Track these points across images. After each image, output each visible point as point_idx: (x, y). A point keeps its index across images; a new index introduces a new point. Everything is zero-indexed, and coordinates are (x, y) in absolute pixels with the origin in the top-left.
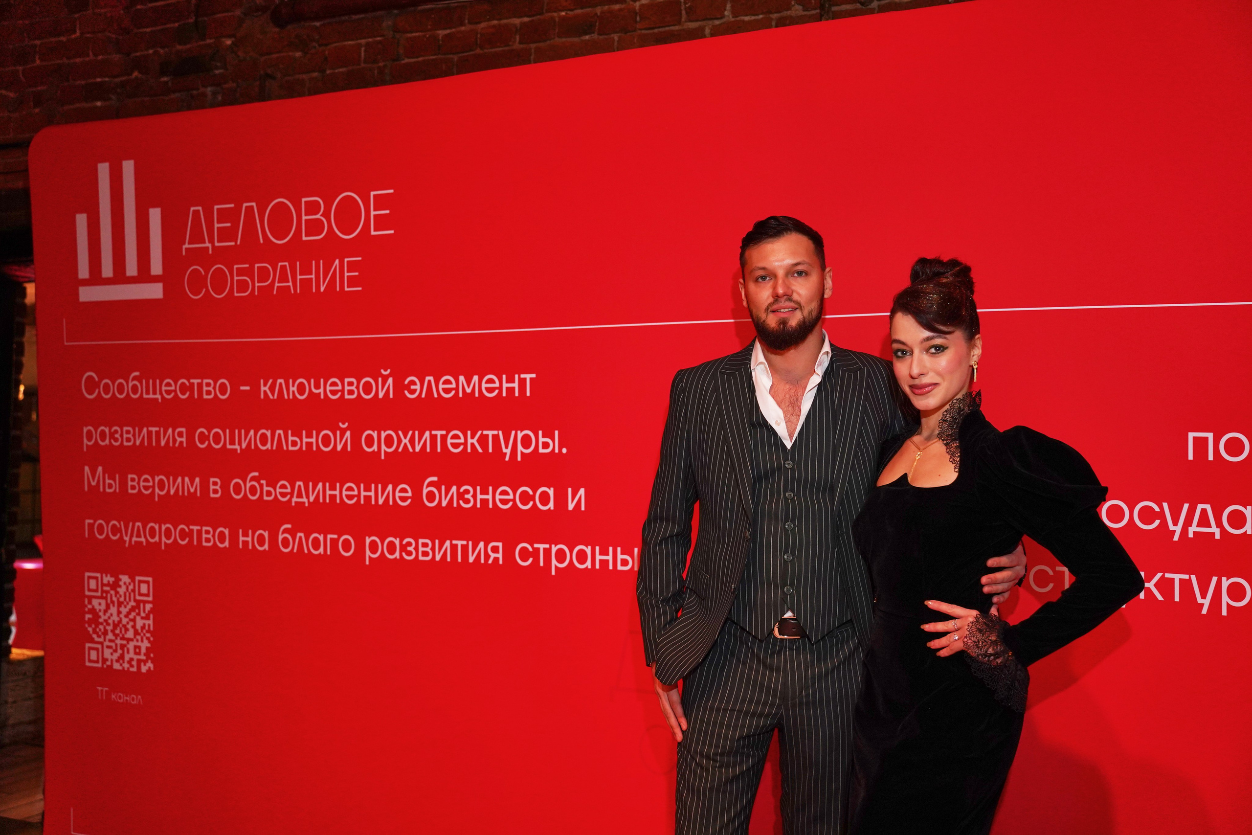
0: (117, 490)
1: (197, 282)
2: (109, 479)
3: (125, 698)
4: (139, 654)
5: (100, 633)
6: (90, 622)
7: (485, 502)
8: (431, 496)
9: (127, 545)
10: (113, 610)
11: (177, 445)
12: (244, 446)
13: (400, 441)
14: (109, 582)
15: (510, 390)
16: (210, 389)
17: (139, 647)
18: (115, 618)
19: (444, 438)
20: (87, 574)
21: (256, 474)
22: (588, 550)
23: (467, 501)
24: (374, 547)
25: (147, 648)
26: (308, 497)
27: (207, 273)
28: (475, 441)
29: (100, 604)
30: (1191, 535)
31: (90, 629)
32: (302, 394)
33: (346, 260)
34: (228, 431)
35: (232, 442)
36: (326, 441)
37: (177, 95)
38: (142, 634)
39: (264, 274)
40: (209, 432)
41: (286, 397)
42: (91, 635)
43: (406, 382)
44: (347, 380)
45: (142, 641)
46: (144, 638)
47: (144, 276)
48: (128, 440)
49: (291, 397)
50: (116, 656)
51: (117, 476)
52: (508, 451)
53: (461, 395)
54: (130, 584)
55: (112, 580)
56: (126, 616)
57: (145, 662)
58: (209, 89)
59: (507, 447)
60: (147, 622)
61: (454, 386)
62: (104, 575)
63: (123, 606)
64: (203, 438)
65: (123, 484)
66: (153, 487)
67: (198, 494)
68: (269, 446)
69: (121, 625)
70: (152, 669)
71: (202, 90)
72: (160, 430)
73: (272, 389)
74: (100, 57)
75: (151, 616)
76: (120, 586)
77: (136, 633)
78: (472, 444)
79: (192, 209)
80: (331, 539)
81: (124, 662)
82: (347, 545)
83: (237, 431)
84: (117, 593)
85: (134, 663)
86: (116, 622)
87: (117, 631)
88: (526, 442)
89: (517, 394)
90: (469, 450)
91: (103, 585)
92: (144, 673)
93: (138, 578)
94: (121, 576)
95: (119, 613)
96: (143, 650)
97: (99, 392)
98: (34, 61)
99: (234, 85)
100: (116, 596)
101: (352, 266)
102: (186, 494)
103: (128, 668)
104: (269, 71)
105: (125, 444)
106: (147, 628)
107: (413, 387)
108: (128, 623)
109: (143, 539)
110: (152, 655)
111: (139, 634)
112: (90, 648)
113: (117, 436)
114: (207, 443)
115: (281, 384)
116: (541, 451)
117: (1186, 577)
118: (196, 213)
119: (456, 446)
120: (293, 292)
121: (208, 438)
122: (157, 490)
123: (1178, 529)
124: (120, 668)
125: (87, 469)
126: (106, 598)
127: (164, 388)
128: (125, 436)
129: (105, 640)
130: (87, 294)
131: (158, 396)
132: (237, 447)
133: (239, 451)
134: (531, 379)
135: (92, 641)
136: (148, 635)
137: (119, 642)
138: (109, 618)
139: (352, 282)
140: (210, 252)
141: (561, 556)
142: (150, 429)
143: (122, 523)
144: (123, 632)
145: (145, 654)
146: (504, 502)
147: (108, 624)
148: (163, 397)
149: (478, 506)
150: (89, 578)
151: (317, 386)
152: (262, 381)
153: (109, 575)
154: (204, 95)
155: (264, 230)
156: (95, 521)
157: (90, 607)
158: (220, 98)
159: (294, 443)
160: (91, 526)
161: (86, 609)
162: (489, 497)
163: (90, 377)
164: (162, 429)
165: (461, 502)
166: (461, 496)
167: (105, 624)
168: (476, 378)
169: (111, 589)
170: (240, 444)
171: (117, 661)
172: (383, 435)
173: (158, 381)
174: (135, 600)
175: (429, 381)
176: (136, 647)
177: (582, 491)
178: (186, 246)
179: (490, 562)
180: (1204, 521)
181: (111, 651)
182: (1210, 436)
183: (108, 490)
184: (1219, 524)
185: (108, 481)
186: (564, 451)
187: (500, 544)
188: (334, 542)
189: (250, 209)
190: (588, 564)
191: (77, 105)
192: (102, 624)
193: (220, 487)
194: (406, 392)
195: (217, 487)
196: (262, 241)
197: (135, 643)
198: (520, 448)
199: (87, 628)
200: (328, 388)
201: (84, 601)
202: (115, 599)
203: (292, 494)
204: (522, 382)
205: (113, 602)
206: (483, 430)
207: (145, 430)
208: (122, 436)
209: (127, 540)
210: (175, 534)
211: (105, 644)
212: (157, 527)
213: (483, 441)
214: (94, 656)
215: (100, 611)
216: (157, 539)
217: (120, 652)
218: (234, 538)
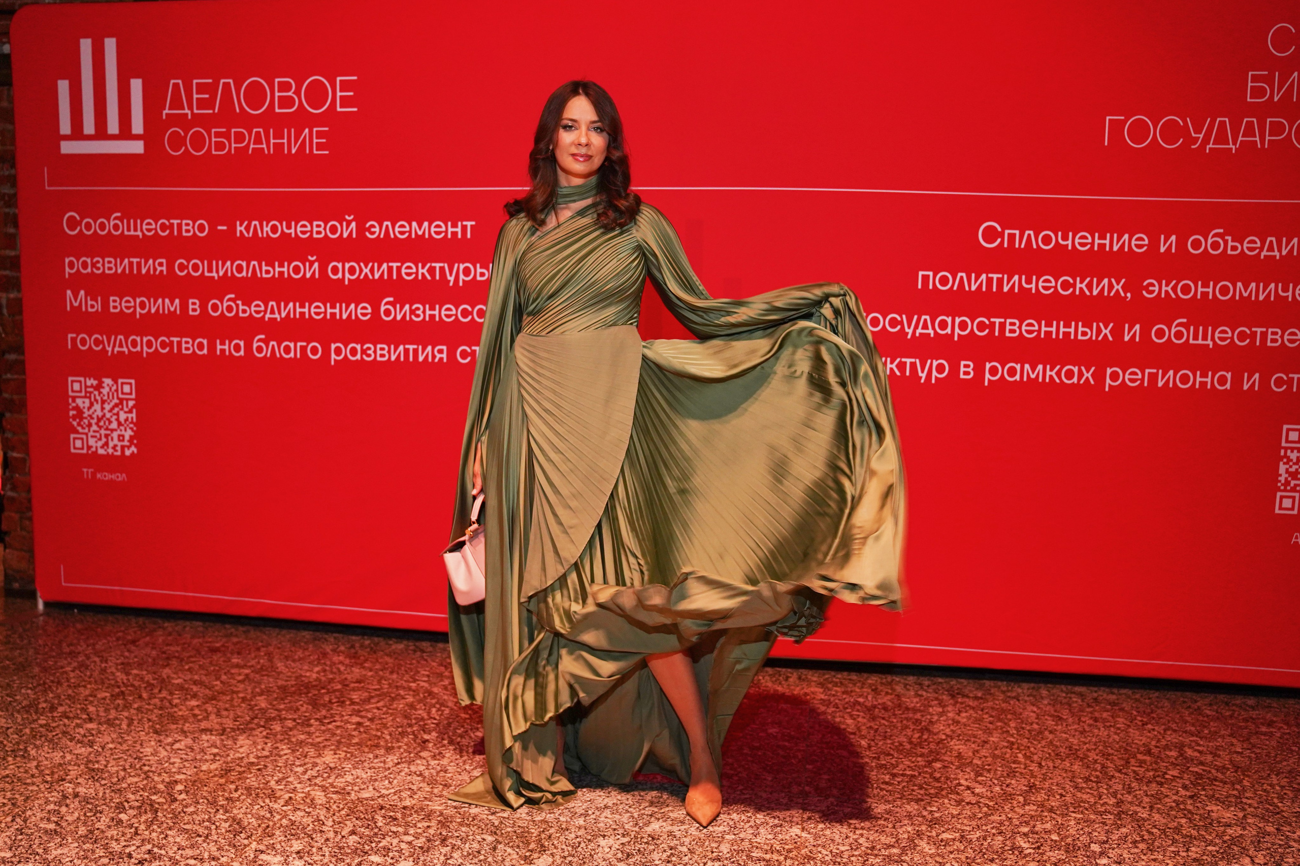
0: (100, 310)
1: (177, 141)
2: (91, 300)
3: (110, 476)
4: (123, 440)
5: (84, 426)
6: (74, 417)
7: (432, 317)
8: (388, 313)
9: (110, 354)
10: (97, 407)
11: (157, 273)
12: (221, 273)
13: (361, 271)
14: (92, 384)
15: (454, 234)
16: (190, 227)
17: (123, 436)
18: (100, 414)
19: (399, 269)
20: (70, 379)
21: (233, 296)
23: (418, 316)
24: (338, 351)
25: (131, 436)
26: (280, 313)
27: (186, 134)
28: (425, 271)
29: (84, 402)
30: (917, 335)
31: (75, 423)
32: (274, 233)
33: (315, 129)
34: (206, 262)
35: (210, 271)
36: (297, 270)
38: (126, 425)
39: (240, 138)
40: (188, 264)
41: (260, 235)
42: (75, 428)
43: (367, 225)
44: (315, 223)
45: (126, 430)
46: (128, 428)
47: (125, 133)
48: (110, 269)
49: (265, 235)
50: (100, 444)
51: (99, 298)
52: (452, 279)
53: (413, 236)
54: (113, 385)
55: (95, 383)
56: (110, 411)
57: (129, 447)
59: (451, 275)
60: (130, 416)
61: (408, 229)
62: (87, 379)
63: (106, 404)
64: (182, 267)
65: (105, 304)
66: (135, 307)
67: (178, 312)
68: (244, 274)
69: (104, 419)
70: (135, 452)
72: (141, 262)
73: (247, 229)
75: (134, 411)
76: (103, 388)
77: (120, 424)
78: (423, 274)
79: (172, 81)
80: (301, 346)
81: (108, 447)
82: (314, 351)
83: (214, 262)
84: (100, 393)
85: (119, 448)
86: (100, 416)
87: (102, 424)
88: (467, 272)
89: (460, 236)
90: (420, 277)
91: (86, 387)
92: (127, 457)
93: (120, 381)
94: (104, 380)
95: (103, 409)
96: (127, 438)
97: (81, 230)
100: (99, 395)
101: (320, 135)
102: (166, 312)
103: (113, 452)
105: (107, 272)
106: (130, 420)
107: (373, 230)
108: (111, 416)
109: (125, 349)
110: (135, 442)
111: (123, 425)
112: (75, 439)
113: (99, 265)
114: (186, 271)
115: (255, 225)
116: (479, 278)
117: (913, 360)
118: (176, 86)
119: (408, 274)
120: (266, 152)
121: (187, 267)
122: (138, 309)
123: (910, 331)
124: (106, 453)
125: (69, 292)
126: (90, 398)
127: (144, 227)
128: (107, 265)
129: (89, 431)
130: (68, 148)
131: (139, 233)
132: (214, 274)
133: (216, 278)
134: (472, 226)
135: (77, 432)
136: (131, 426)
137: (103, 432)
138: (93, 413)
139: (320, 146)
140: (190, 117)
142: (131, 260)
143: (105, 336)
144: (107, 423)
145: (128, 441)
146: (448, 316)
147: (93, 418)
148: (143, 234)
149: (427, 320)
150: (73, 381)
151: (289, 227)
152: (238, 223)
153: (92, 379)
155: (240, 102)
156: (78, 336)
157: (74, 405)
159: (266, 271)
160: (74, 340)
161: (70, 407)
162: (436, 312)
163: (71, 217)
164: (143, 261)
165: (413, 317)
166: (412, 312)
167: (89, 418)
169: (94, 390)
170: (217, 272)
171: (102, 447)
172: (347, 266)
173: (139, 221)
174: (118, 398)
175: (387, 226)
176: (119, 436)
178: (166, 111)
179: (437, 360)
180: (925, 327)
181: (95, 439)
182: (931, 274)
183: (90, 310)
184: (933, 328)
185: (90, 303)
187: (444, 348)
188: (304, 349)
189: (227, 86)
192: (86, 418)
193: (199, 307)
194: (367, 234)
195: (196, 307)
196: (238, 110)
197: (119, 432)
198: (462, 277)
199: (71, 423)
200: (299, 229)
201: (68, 401)
202: (98, 398)
203: (265, 312)
204: (464, 228)
205: (97, 401)
206: (432, 262)
207: (126, 261)
208: (103, 265)
209: (110, 349)
210: (156, 344)
211: (90, 434)
212: (138, 339)
213: (432, 271)
214: (78, 444)
215: (84, 408)
216: (139, 348)
217: (104, 440)
218: (212, 347)
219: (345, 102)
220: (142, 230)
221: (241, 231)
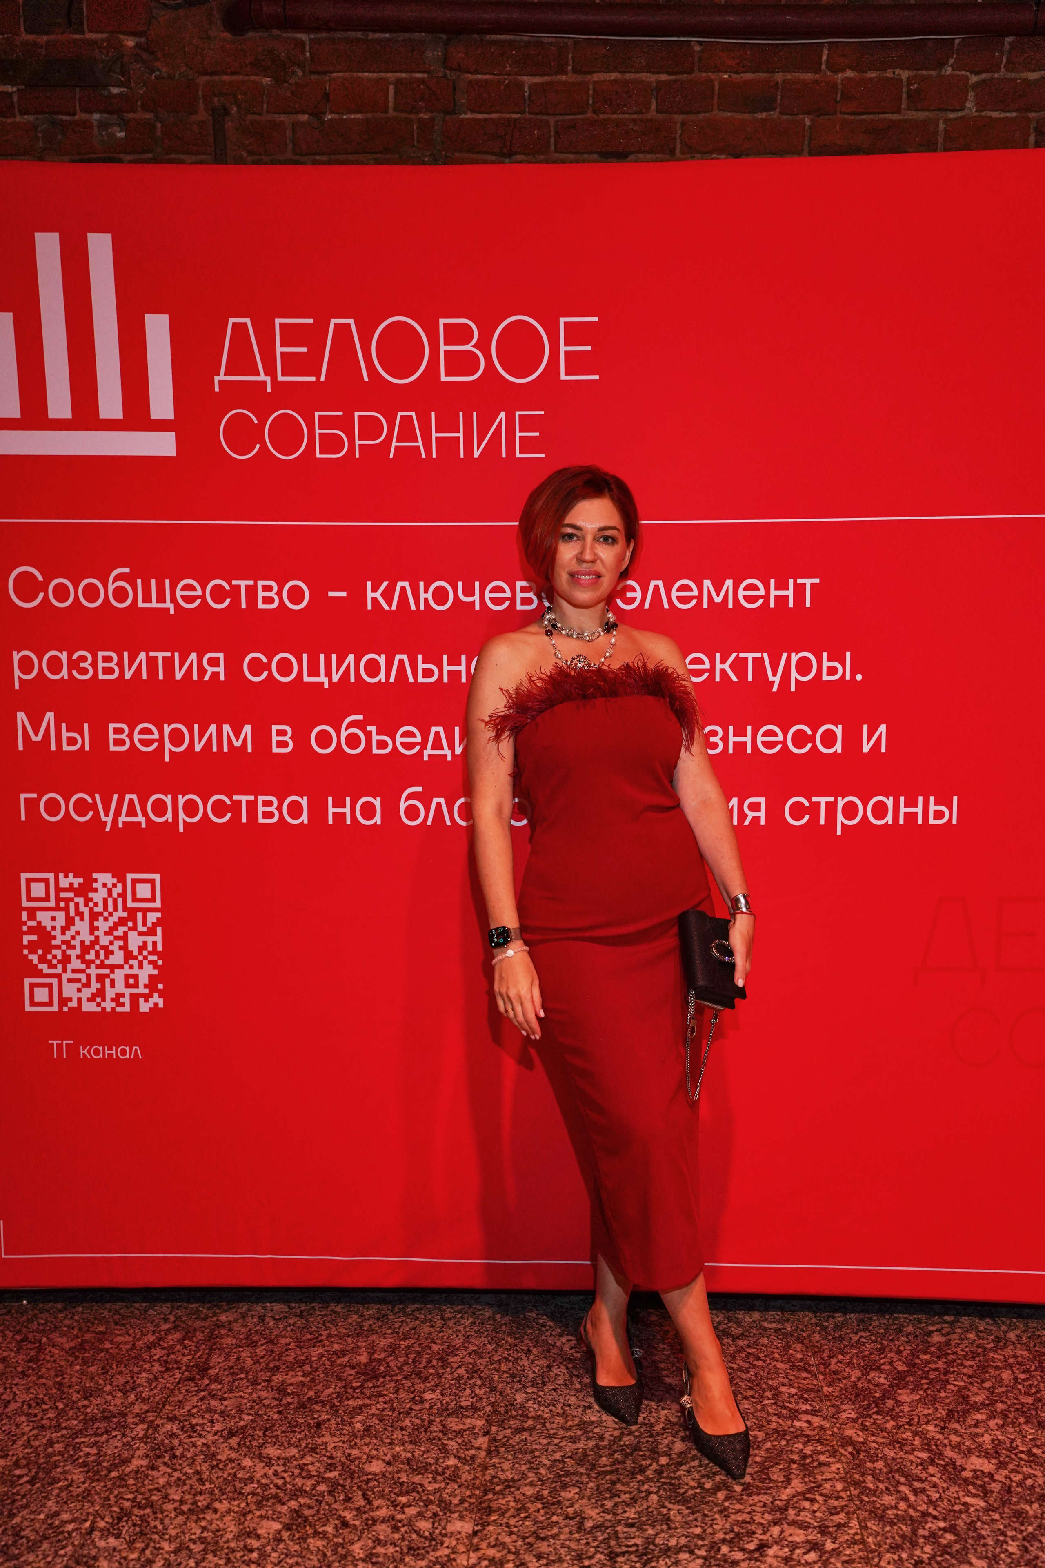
0: (87, 747)
2: (69, 729)
3: (107, 1052)
4: (136, 985)
5: (54, 962)
6: (32, 947)
7: (740, 746)
9: (108, 829)
10: (82, 926)
11: (207, 678)
12: (336, 678)
14: (71, 885)
15: (782, 600)
16: (272, 594)
17: (136, 977)
18: (88, 939)
20: (23, 877)
21: (359, 718)
22: (890, 802)
25: (151, 976)
27: (263, 422)
28: (726, 666)
31: (34, 958)
32: (441, 603)
33: (518, 413)
34: (305, 656)
35: (314, 672)
38: (140, 958)
40: (270, 660)
41: (413, 607)
42: (35, 967)
44: (520, 584)
45: (141, 966)
46: (145, 962)
47: (137, 418)
48: (107, 671)
49: (422, 607)
50: (87, 993)
51: (86, 726)
52: (777, 679)
53: (705, 606)
54: (114, 885)
55: (77, 882)
56: (109, 933)
57: (146, 997)
58: (96, 116)
59: (774, 674)
60: (150, 939)
61: (695, 593)
62: (61, 875)
63: (101, 919)
64: (257, 667)
65: (99, 737)
66: (161, 740)
67: (250, 750)
68: (382, 677)
69: (97, 947)
70: (161, 1005)
72: (172, 656)
73: (388, 595)
75: (159, 930)
76: (96, 890)
77: (129, 955)
78: (723, 671)
81: (104, 1000)
83: (322, 656)
84: (87, 900)
85: (126, 1000)
86: (87, 943)
87: (91, 956)
88: (804, 666)
89: (791, 605)
90: (718, 679)
91: (58, 890)
92: (143, 1013)
93: (130, 877)
94: (95, 876)
95: (93, 929)
96: (144, 979)
97: (46, 597)
100: (86, 905)
102: (226, 749)
103: (113, 1009)
105: (103, 677)
106: (150, 948)
107: (630, 595)
108: (111, 943)
109: (141, 819)
111: (136, 958)
112: (32, 986)
113: (85, 665)
114: (265, 673)
115: (403, 589)
116: (826, 677)
118: (240, 329)
119: (697, 673)
120: (423, 456)
121: (268, 667)
122: (167, 745)
124: (99, 1009)
125: (21, 716)
127: (179, 593)
128: (101, 665)
129: (64, 971)
130: (15, 443)
131: (169, 605)
132: (323, 679)
133: (326, 686)
134: (812, 585)
135: (40, 974)
136: (154, 958)
137: (93, 971)
138: (73, 938)
140: (269, 390)
141: (850, 811)
142: (152, 653)
143: (97, 796)
144: (102, 954)
145: (145, 986)
146: (768, 745)
147: (74, 948)
148: (177, 606)
149: (731, 751)
150: (29, 881)
151: (469, 592)
152: (369, 584)
153: (71, 875)
154: (87, 125)
156: (41, 795)
157: (32, 924)
159: (426, 672)
160: (32, 805)
161: (25, 928)
162: (748, 739)
163: (26, 574)
164: (177, 656)
167: (64, 947)
168: (729, 583)
169: (76, 896)
170: (328, 674)
171: (91, 999)
173: (167, 582)
174: (125, 908)
175: (656, 587)
176: (127, 977)
177: (883, 728)
178: (222, 377)
179: (747, 822)
181: (79, 985)
183: (65, 748)
185: (65, 734)
186: (859, 677)
187: (762, 800)
189: (343, 331)
190: (889, 819)
192: (58, 947)
193: (293, 738)
195: (286, 738)
197: (127, 970)
198: (794, 674)
199: (26, 956)
200: (489, 595)
201: (19, 916)
202: (86, 911)
203: (424, 745)
204: (800, 590)
205: (80, 916)
206: (739, 652)
207: (142, 656)
208: (94, 664)
209: (109, 820)
210: (205, 809)
211: (65, 977)
212: (168, 800)
213: (739, 666)
214: (41, 995)
215: (54, 928)
216: (169, 816)
217: (95, 985)
218: (318, 810)
219: (575, 363)
220: (174, 600)
221: (374, 600)
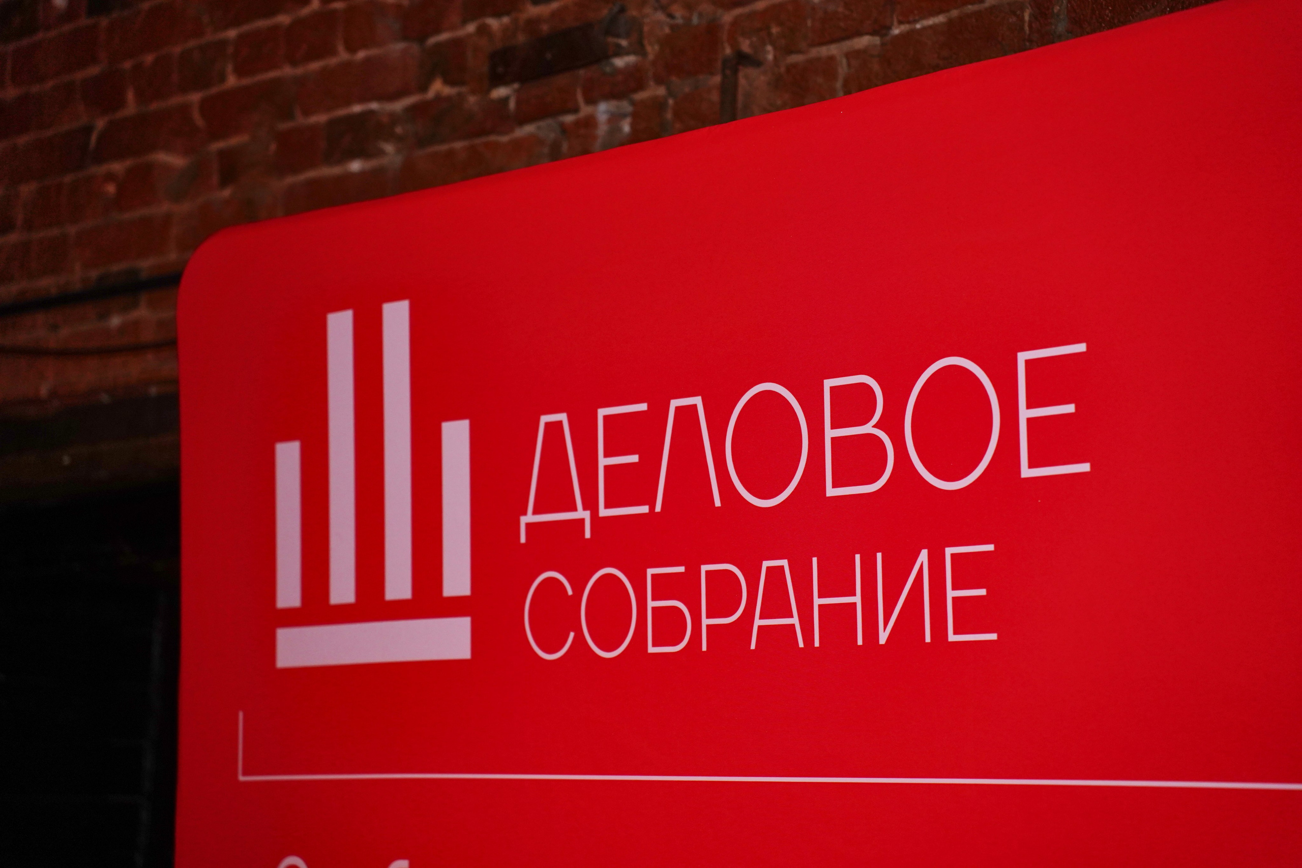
1: (555, 615)
27: (579, 592)
33: (949, 551)
37: (529, 129)
39: (723, 594)
47: (427, 598)
58: (603, 107)
71: (585, 110)
74: (361, 55)
79: (544, 419)
98: (222, 78)
99: (661, 91)
101: (967, 571)
104: (745, 46)
118: (554, 430)
120: (801, 645)
130: (295, 648)
139: (968, 615)
140: (588, 533)
154: (590, 122)
155: (723, 472)
158: (626, 128)
178: (529, 517)
191: (312, 174)
196: (717, 501)
